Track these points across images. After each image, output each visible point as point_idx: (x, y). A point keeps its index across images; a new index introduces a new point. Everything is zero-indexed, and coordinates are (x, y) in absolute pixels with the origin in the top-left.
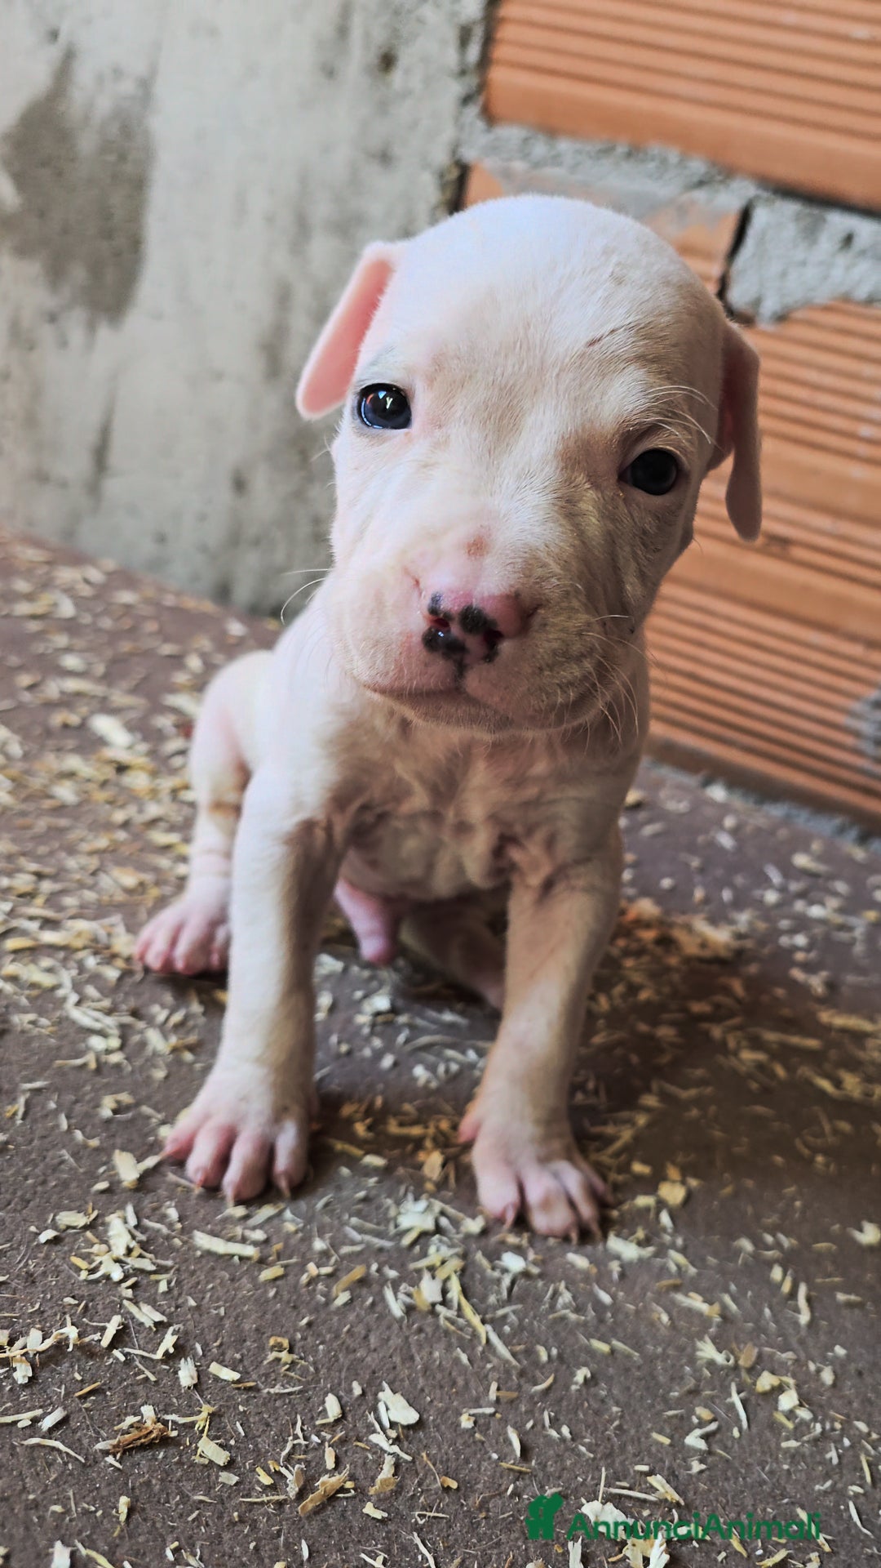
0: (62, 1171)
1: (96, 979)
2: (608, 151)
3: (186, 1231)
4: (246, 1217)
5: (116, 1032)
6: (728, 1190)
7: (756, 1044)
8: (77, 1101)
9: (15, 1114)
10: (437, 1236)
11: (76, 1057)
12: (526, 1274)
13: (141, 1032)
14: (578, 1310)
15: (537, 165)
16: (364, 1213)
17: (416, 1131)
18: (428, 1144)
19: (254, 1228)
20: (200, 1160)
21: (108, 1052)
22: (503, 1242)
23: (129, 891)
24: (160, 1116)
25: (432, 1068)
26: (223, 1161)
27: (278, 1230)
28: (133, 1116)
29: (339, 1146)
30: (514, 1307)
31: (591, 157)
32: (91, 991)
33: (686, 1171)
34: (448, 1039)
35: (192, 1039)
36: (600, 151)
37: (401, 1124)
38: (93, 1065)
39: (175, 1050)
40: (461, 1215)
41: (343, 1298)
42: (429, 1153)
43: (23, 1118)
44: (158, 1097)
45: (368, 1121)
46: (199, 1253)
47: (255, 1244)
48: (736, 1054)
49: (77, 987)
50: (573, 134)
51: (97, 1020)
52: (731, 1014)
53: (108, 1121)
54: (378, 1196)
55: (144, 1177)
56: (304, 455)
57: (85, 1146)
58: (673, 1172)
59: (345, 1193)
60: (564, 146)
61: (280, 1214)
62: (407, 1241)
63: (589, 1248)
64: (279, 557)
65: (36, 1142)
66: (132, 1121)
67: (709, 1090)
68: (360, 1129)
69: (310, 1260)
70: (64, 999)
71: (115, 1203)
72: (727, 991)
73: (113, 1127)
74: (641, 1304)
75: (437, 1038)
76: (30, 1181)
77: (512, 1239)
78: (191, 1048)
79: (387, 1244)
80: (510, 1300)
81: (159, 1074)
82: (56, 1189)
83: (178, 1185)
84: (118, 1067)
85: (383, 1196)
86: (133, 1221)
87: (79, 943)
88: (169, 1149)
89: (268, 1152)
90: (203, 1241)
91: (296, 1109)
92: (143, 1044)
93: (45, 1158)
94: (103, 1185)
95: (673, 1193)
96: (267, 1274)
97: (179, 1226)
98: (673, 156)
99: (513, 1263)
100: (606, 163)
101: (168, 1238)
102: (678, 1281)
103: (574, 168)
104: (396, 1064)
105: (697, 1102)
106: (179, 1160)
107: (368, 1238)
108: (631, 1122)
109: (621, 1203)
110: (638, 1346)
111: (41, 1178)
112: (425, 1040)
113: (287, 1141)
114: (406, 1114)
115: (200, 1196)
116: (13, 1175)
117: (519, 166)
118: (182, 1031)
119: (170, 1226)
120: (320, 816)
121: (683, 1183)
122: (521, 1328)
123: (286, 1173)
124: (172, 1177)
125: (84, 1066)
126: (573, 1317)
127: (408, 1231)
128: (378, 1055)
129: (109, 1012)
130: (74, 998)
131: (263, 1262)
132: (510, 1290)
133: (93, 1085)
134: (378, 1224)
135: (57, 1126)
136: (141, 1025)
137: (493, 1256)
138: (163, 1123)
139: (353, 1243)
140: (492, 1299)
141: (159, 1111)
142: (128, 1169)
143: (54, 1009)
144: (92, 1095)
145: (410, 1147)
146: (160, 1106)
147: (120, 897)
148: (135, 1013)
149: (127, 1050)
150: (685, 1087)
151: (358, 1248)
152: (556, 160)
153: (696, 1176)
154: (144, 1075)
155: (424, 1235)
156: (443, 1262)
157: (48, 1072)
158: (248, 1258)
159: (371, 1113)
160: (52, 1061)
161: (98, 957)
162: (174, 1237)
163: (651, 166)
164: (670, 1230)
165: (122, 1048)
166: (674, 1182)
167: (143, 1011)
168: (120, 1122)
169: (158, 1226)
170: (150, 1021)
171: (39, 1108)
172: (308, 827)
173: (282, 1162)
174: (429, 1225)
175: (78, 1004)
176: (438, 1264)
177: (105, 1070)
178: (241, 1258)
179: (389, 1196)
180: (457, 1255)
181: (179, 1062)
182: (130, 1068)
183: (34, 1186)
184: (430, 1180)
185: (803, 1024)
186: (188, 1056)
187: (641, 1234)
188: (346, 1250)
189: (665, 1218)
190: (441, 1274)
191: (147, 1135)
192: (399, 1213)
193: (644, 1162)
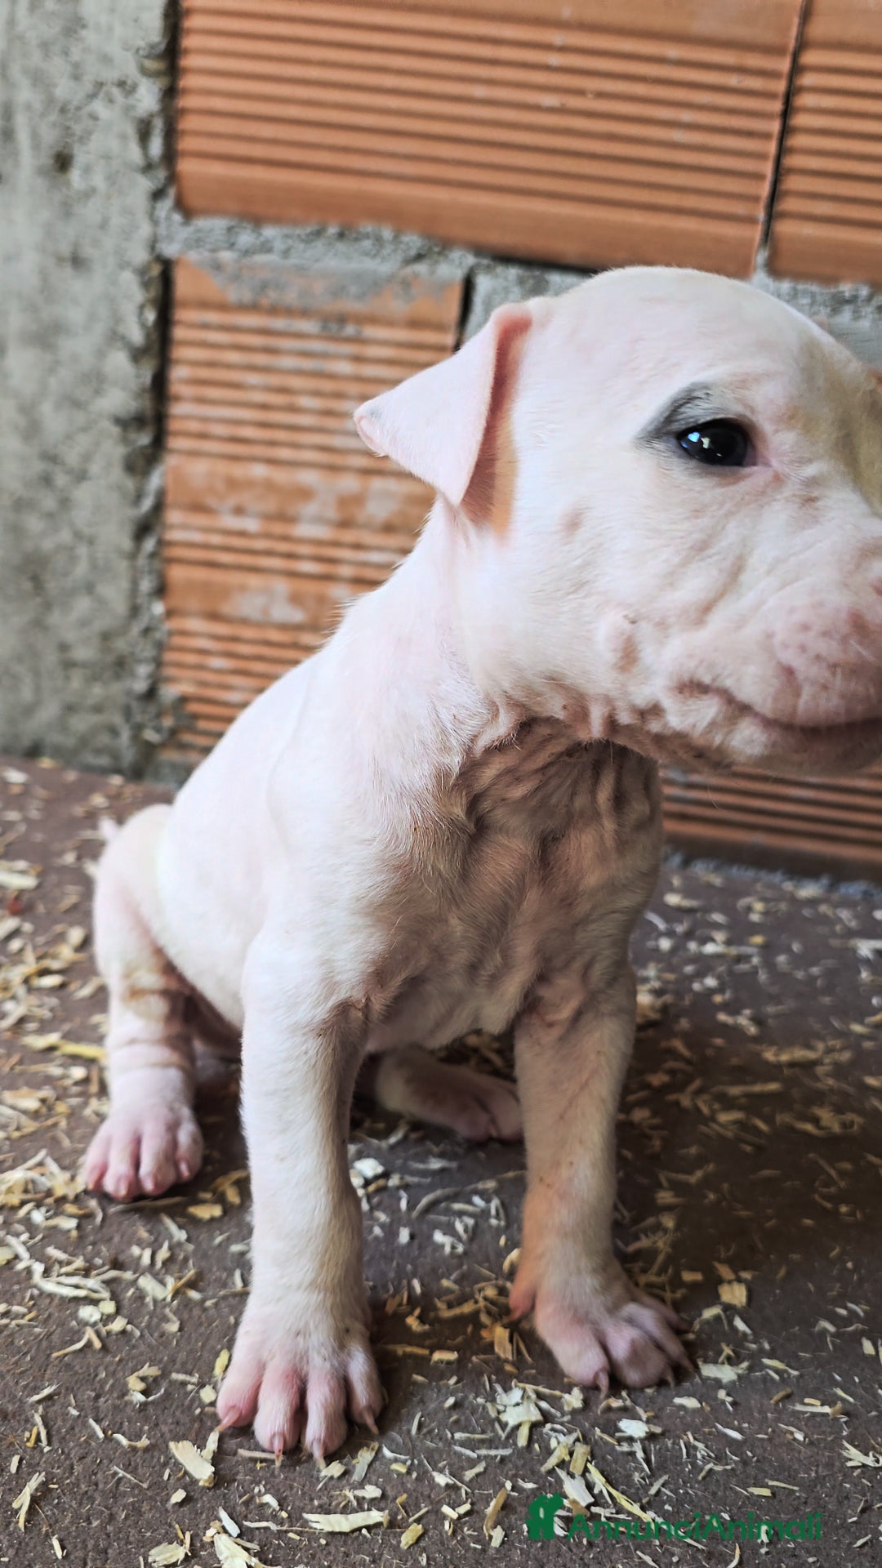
0: (124, 1494)
1: (53, 1235)
2: (319, 233)
3: (295, 1518)
4: (346, 1473)
5: (106, 1294)
6: (782, 1272)
7: (729, 1104)
8: (98, 1397)
9: (38, 1439)
10: (548, 1426)
11: (73, 1342)
12: (651, 1437)
13: (134, 1282)
14: (719, 1459)
15: (247, 253)
16: (463, 1422)
17: (467, 1308)
18: (484, 1318)
19: (361, 1485)
20: (270, 1423)
21: (107, 1319)
22: (609, 1409)
23: (35, 1115)
24: (195, 1379)
25: (449, 1230)
26: (299, 1414)
27: (388, 1475)
28: (165, 1391)
29: (401, 1350)
30: (661, 1481)
31: (303, 241)
32: (53, 1252)
33: (736, 1265)
34: (448, 1191)
35: (190, 1273)
36: (311, 233)
37: (450, 1306)
38: (97, 1344)
39: (177, 1293)
40: (557, 1393)
41: (498, 1535)
42: (492, 1331)
43: (49, 1444)
44: (182, 1356)
45: (417, 1312)
46: (323, 1542)
47: (374, 1503)
48: (713, 1119)
49: (36, 1253)
50: (277, 220)
51: (77, 1287)
52: (689, 1080)
53: (144, 1405)
54: (466, 1397)
55: (216, 1460)
56: (37, 581)
57: (134, 1449)
58: (725, 1271)
59: (432, 1406)
60: (269, 232)
61: (379, 1450)
62: (522, 1441)
63: (687, 1385)
64: (27, 694)
65: (78, 1469)
66: (167, 1395)
67: (711, 1167)
68: (412, 1322)
69: (440, 1503)
70: (29, 1271)
71: (201, 1513)
72: (672, 1053)
73: (151, 1409)
74: (770, 1430)
75: (439, 1193)
76: (95, 1523)
77: (616, 1403)
78: (192, 1284)
79: (507, 1452)
80: (653, 1476)
81: (173, 1327)
82: (128, 1522)
83: (255, 1460)
84: (123, 1332)
85: (471, 1397)
86: (234, 1529)
87: (15, 1200)
88: (227, 1421)
89: (345, 1386)
90: (322, 1523)
91: (358, 1327)
92: (140, 1296)
93: (96, 1484)
94: (179, 1496)
95: (735, 1294)
96: (407, 1538)
97: (284, 1514)
98: (387, 233)
99: (634, 1428)
100: (319, 245)
101: (281, 1534)
102: (789, 1390)
103: (286, 253)
104: (412, 1237)
105: (707, 1183)
106: (243, 1428)
107: (483, 1452)
108: (658, 1227)
109: (691, 1323)
110: (790, 1480)
111: (107, 1512)
112: (424, 1201)
113: (359, 1366)
114: (449, 1291)
115: (283, 1466)
116: (72, 1523)
117: (226, 256)
118: (175, 1267)
119: (274, 1517)
120: (358, 996)
121: (739, 1280)
122: (678, 1503)
123: (370, 1408)
124: (244, 1453)
125: (89, 1344)
126: (719, 1468)
127: (518, 1427)
128: (391, 1231)
129: (86, 1272)
130: (39, 1268)
131: (395, 1526)
132: (648, 1461)
133: (106, 1369)
134: (483, 1432)
135: (93, 1435)
136: (128, 1275)
137: (611, 1428)
138: (201, 1385)
139: (472, 1463)
140: (637, 1477)
141: (191, 1374)
142: (197, 1463)
143: (23, 1291)
144: (111, 1382)
145: (470, 1329)
146: (189, 1367)
147: (30, 1126)
148: (116, 1264)
149: (125, 1311)
150: (690, 1172)
151: (480, 1468)
152: (266, 248)
153: (745, 1269)
154: (156, 1335)
155: (534, 1426)
156: (571, 1454)
157: (48, 1372)
158: (378, 1525)
159: (424, 1305)
160: (49, 1356)
161: (43, 1210)
162: (286, 1532)
163: (367, 244)
164: (751, 1338)
165: (118, 1311)
166: (730, 1282)
167: (121, 1258)
168: (152, 1402)
169: (264, 1524)
170: (135, 1263)
171: (59, 1423)
172: (344, 1009)
173: (363, 1394)
174: (536, 1416)
175: (46, 1273)
176: (567, 1458)
177: (111, 1343)
178: (369, 1528)
179: (477, 1396)
180: (578, 1440)
181: (187, 1304)
182: (138, 1333)
183: (102, 1527)
184: (506, 1361)
185: (756, 1070)
186: (194, 1295)
187: (727, 1351)
188: (469, 1474)
189: (740, 1324)
190: (577, 1465)
191: (190, 1408)
192: (499, 1412)
193: (693, 1269)
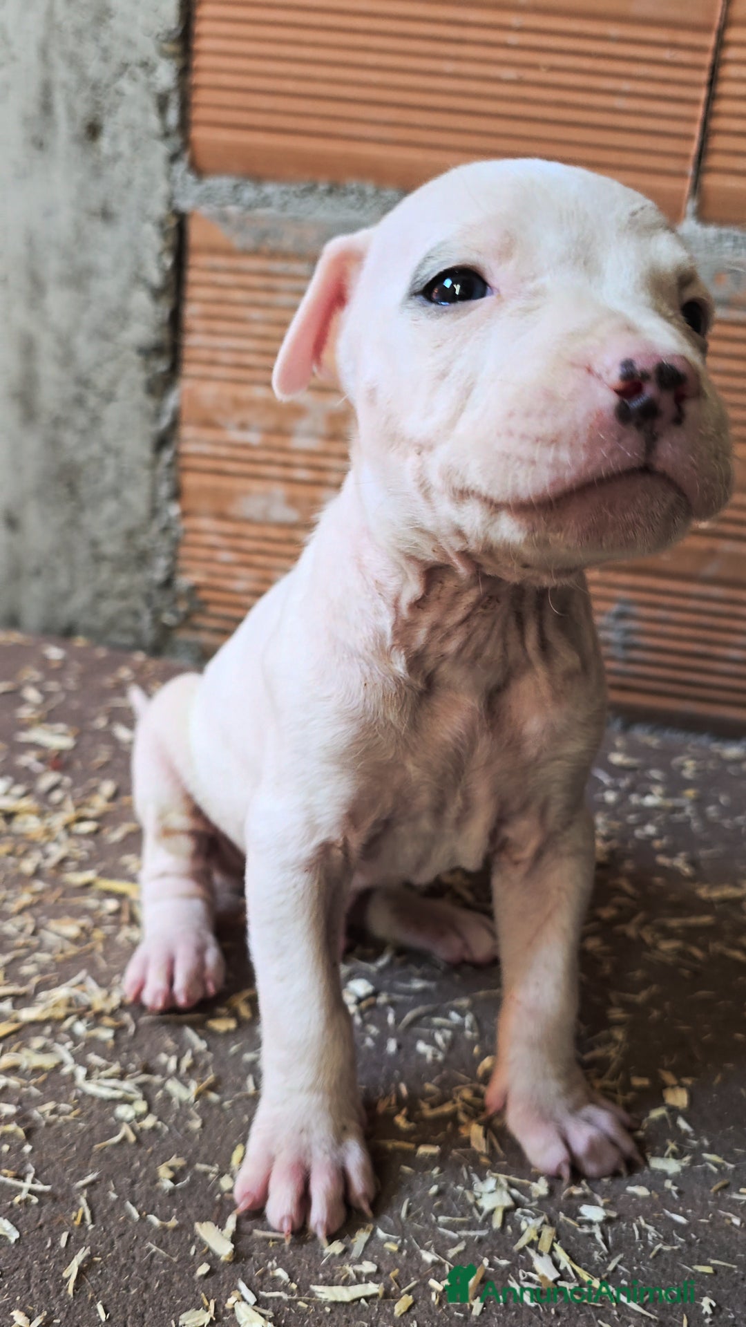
0: (158, 1267)
1: (93, 1044)
2: (311, 189)
3: (303, 1289)
4: (346, 1251)
5: (138, 1095)
6: (718, 1079)
7: (669, 934)
8: (133, 1183)
9: (83, 1219)
10: (519, 1210)
11: (112, 1136)
12: (608, 1221)
13: (162, 1086)
14: (668, 1240)
15: (250, 207)
16: (445, 1208)
17: (447, 1108)
18: (462, 1117)
19: (359, 1261)
20: (280, 1208)
21: (140, 1117)
22: (571, 1196)
23: (76, 941)
24: (215, 1169)
25: (431, 1041)
26: (304, 1201)
27: (382, 1253)
28: (191, 1178)
29: (391, 1145)
30: (617, 1259)
31: (297, 196)
32: (94, 1059)
33: (679, 1072)
34: (430, 1007)
35: (210, 1078)
36: (304, 190)
37: (433, 1106)
38: (132, 1138)
39: (199, 1096)
40: (526, 1181)
41: (477, 1306)
42: (468, 1127)
43: (93, 1222)
44: (204, 1149)
45: (404, 1111)
46: (328, 1310)
47: (370, 1277)
48: (655, 947)
49: (79, 1059)
50: (276, 178)
51: (114, 1088)
52: (634, 913)
53: (172, 1192)
54: (447, 1185)
55: (235, 1238)
57: (165, 1229)
58: (669, 1078)
59: (418, 1193)
60: (270, 189)
61: (373, 1233)
62: (497, 1222)
63: (637, 1175)
65: (117, 1245)
66: (192, 1183)
67: (654, 988)
68: (400, 1121)
69: (427, 1277)
70: (73, 1076)
71: (223, 1284)
72: (619, 891)
73: (178, 1196)
74: (711, 1215)
75: (420, 1009)
76: (133, 1292)
77: (577, 1191)
78: (212, 1088)
79: (484, 1233)
80: (610, 1255)
81: (196, 1124)
82: (161, 1291)
83: (267, 1240)
84: (154, 1129)
85: (452, 1185)
86: (251, 1298)
87: (60, 1013)
88: (243, 1206)
89: (343, 1177)
90: (326, 1294)
91: (353, 1125)
92: (168, 1098)
93: (134, 1258)
94: (203, 1269)
95: (679, 1098)
96: (400, 1308)
97: (294, 1286)
98: (370, 189)
99: (593, 1213)
100: (312, 200)
101: (291, 1303)
102: (725, 1181)
103: (283, 207)
104: (399, 1047)
105: (653, 1002)
106: (257, 1212)
107: (464, 1233)
108: (610, 1040)
109: (640, 1122)
110: (730, 1259)
111: (143, 1282)
112: (409, 1016)
113: (355, 1157)
114: (430, 1094)
115: (292, 1244)
116: (113, 1290)
117: (233, 210)
118: (197, 1073)
119: (285, 1288)
120: (336, 836)
121: (681, 1086)
122: (633, 1278)
123: (365, 1195)
124: (258, 1233)
125: (125, 1139)
126: (667, 1248)
127: (492, 1212)
128: (381, 1042)
129: (122, 1076)
130: (81, 1072)
131: (389, 1297)
132: (605, 1241)
133: (140, 1159)
134: (463, 1215)
135: (129, 1216)
136: (157, 1079)
137: (574, 1213)
138: (221, 1175)
139: (454, 1243)
140: (596, 1255)
141: (212, 1164)
142: (219, 1241)
143: (69, 1090)
144: (144, 1170)
145: (449, 1126)
146: (210, 1158)
147: (72, 950)
148: (147, 1070)
149: (155, 1110)
150: (637, 992)
151: (461, 1247)
152: (266, 202)
153: (687, 1075)
154: (182, 1130)
155: (507, 1211)
156: (539, 1235)
157: (91, 1161)
158: (375, 1296)
159: (410, 1105)
160: (91, 1147)
161: (85, 1021)
162: (297, 1301)
163: (352, 198)
164: (692, 1135)
165: (150, 1110)
166: (673, 1087)
167: (152, 1064)
168: (181, 1189)
169: (276, 1294)
170: (163, 1070)
171: (101, 1204)
172: (326, 848)
173: (358, 1184)
174: (508, 1202)
175: (88, 1076)
176: (536, 1239)
177: (143, 1137)
178: (367, 1298)
179: (456, 1184)
180: (544, 1223)
181: (208, 1105)
182: (166, 1129)
183: (139, 1295)
184: (481, 1154)
185: (692, 905)
186: (214, 1097)
187: (672, 1146)
188: (452, 1253)
189: (683, 1124)
190: (545, 1245)
191: (211, 1194)
192: (476, 1199)
193: (641, 1075)
